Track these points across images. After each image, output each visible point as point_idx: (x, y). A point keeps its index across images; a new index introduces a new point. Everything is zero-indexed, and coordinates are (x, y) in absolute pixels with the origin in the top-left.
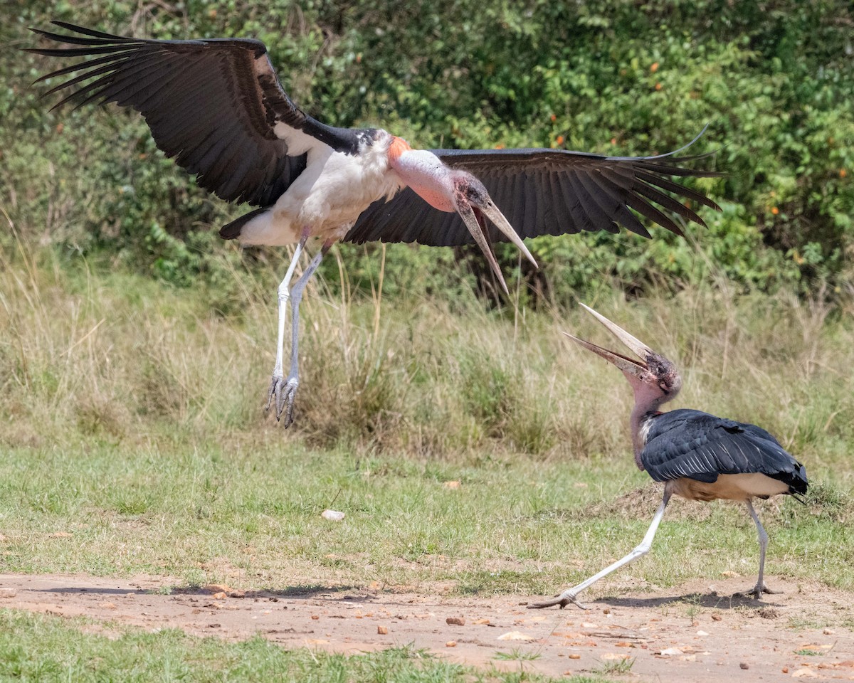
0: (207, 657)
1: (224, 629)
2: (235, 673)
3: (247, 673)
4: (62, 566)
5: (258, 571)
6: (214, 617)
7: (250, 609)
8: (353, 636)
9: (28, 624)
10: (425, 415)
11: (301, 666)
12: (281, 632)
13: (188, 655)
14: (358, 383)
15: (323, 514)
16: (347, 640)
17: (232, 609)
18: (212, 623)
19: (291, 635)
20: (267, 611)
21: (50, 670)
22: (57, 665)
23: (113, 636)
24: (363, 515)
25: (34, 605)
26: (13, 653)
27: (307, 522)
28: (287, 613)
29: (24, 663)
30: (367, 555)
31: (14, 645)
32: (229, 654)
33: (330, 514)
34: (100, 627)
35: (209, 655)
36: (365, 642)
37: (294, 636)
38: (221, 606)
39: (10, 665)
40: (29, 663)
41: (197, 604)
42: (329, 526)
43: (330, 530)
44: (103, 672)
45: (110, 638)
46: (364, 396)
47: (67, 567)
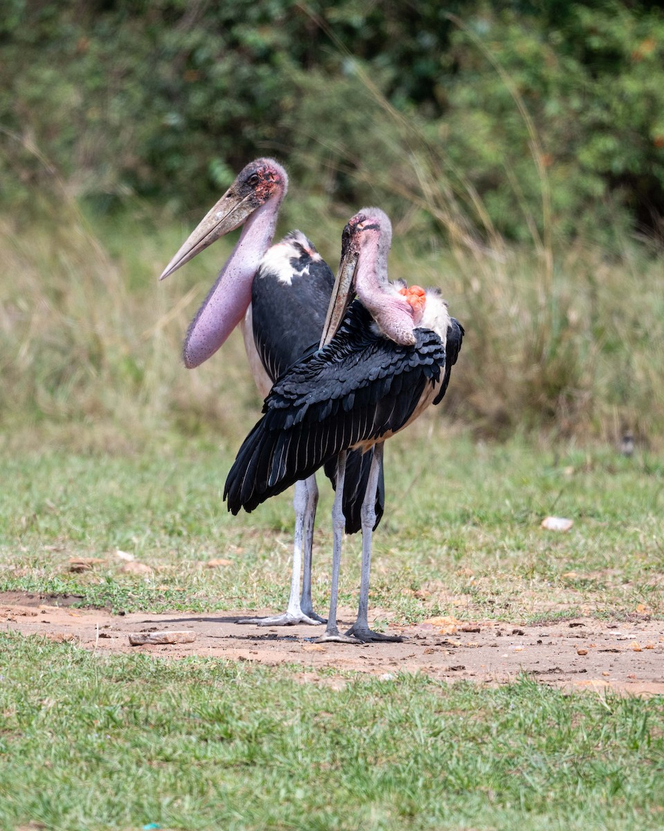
0: (462, 707)
1: (470, 672)
2: (505, 725)
3: (520, 725)
4: (237, 601)
5: (490, 597)
6: (454, 657)
7: (495, 646)
8: (638, 674)
9: (227, 675)
10: (621, 393)
11: (588, 714)
12: (544, 673)
13: (439, 706)
14: (535, 355)
15: (545, 523)
16: (631, 679)
17: (473, 647)
18: (453, 666)
19: (557, 676)
20: (519, 647)
21: (269, 731)
22: (277, 725)
23: (338, 686)
24: (594, 522)
25: (221, 650)
26: (218, 712)
27: (526, 533)
28: (543, 648)
29: (234, 723)
30: (619, 572)
31: (217, 702)
32: (492, 703)
33: (554, 522)
34: (315, 675)
35: (466, 705)
36: (655, 681)
37: (562, 677)
38: (458, 643)
39: (217, 727)
40: (240, 723)
41: (427, 642)
42: (555, 538)
43: (557, 543)
44: (337, 732)
45: (335, 688)
46: (542, 373)
47: (245, 603)
